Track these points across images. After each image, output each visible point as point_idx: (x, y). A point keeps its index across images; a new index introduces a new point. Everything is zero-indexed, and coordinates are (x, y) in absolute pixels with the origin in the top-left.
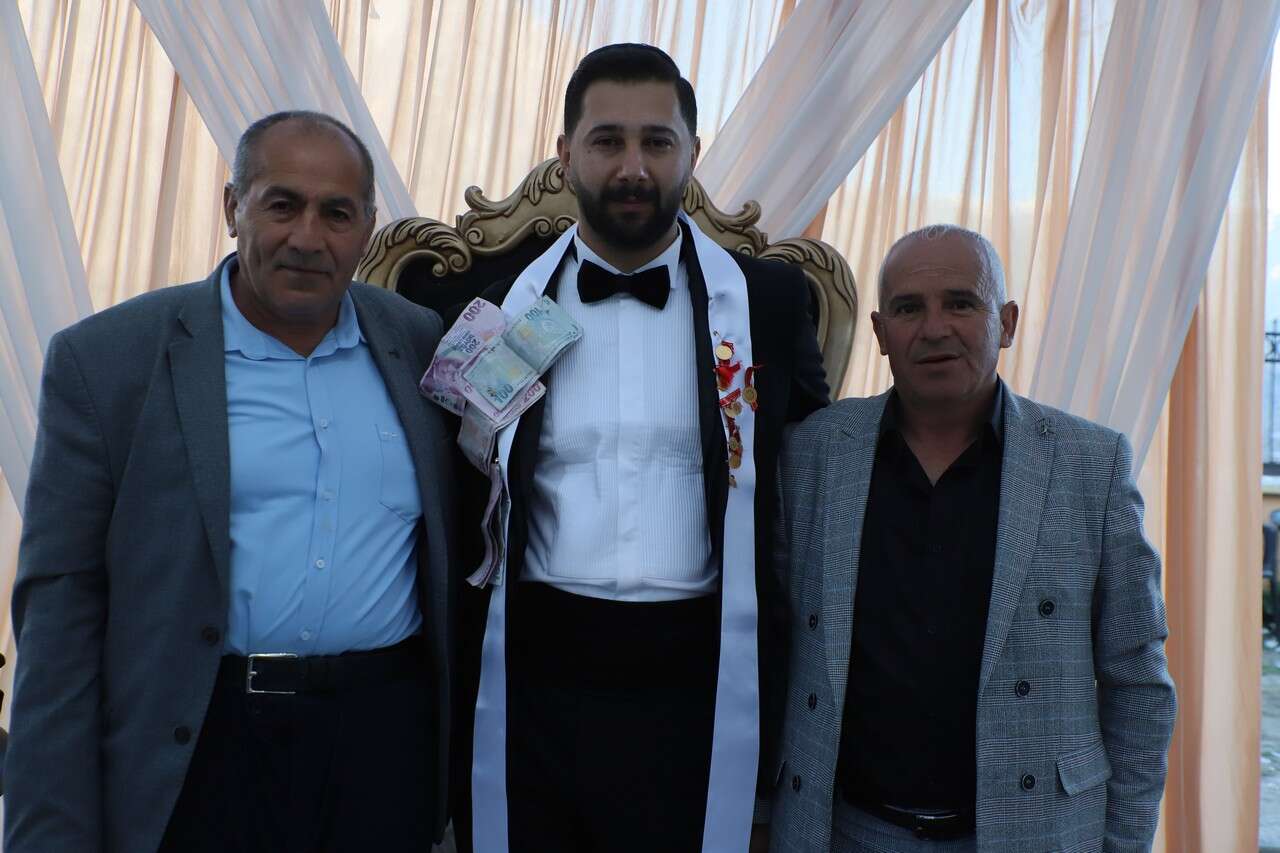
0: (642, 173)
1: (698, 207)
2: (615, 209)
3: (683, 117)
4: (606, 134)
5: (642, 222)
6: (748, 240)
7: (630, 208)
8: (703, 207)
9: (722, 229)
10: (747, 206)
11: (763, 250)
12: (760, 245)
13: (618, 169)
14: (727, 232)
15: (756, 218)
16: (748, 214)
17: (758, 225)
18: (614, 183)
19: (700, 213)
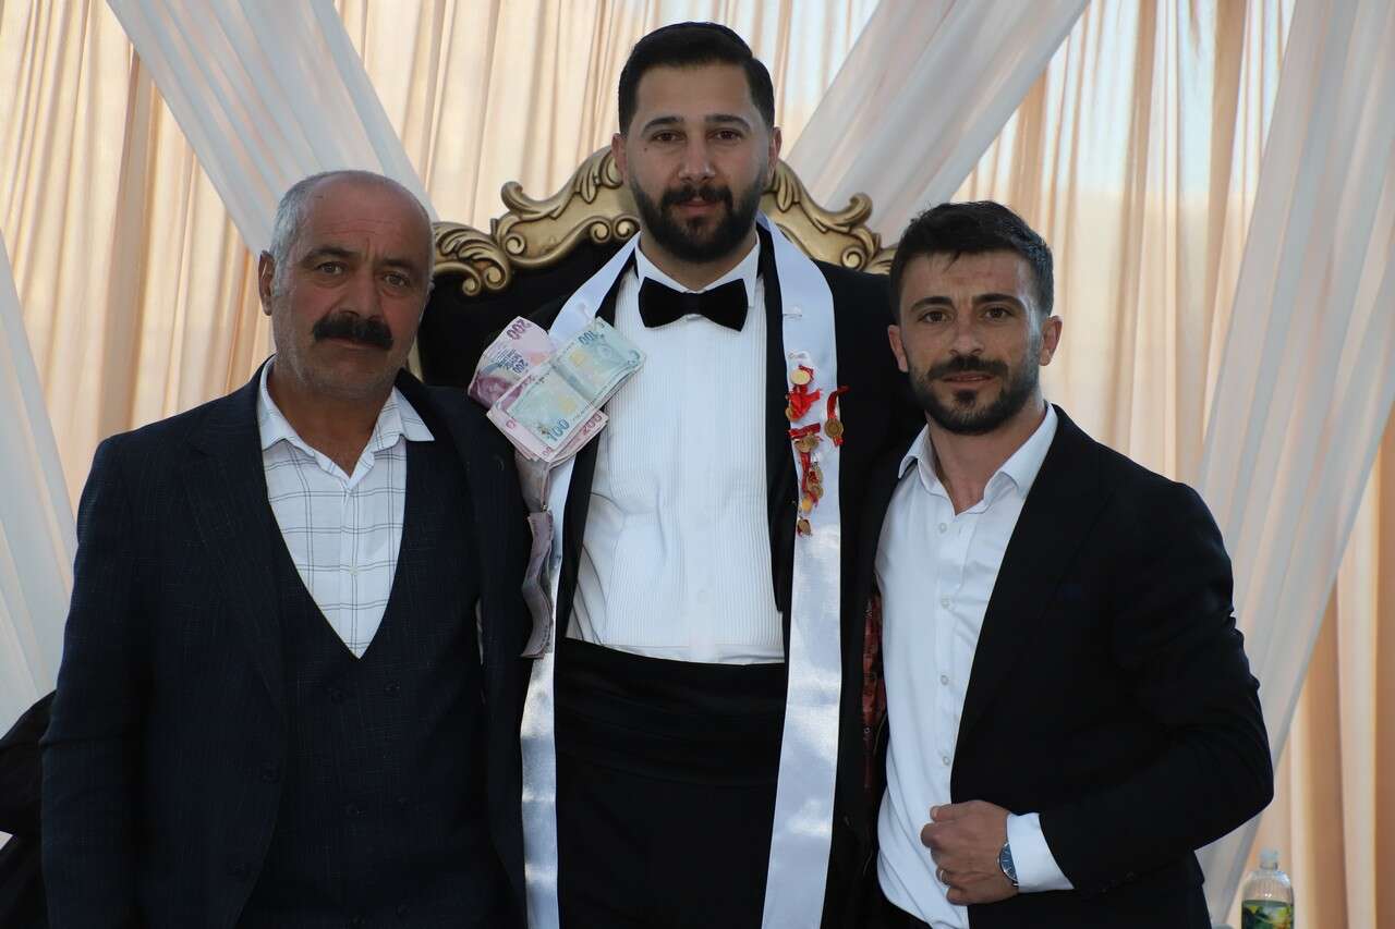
0: (707, 170)
1: (793, 203)
2: (679, 215)
3: (756, 104)
4: (664, 127)
5: (712, 228)
6: (859, 243)
7: (694, 212)
8: (799, 203)
9: (824, 230)
10: (854, 201)
11: (876, 255)
12: (871, 248)
13: (680, 167)
14: (831, 233)
15: (866, 215)
16: (857, 210)
17: (869, 223)
18: (676, 185)
19: (795, 210)
